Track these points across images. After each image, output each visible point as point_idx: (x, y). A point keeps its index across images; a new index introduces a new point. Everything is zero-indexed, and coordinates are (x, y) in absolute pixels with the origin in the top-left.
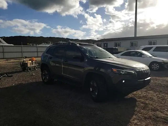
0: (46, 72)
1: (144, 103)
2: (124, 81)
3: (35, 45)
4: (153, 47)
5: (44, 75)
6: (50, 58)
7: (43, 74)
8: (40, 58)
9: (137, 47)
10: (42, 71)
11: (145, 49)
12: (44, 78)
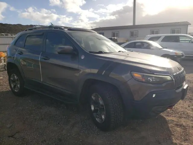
0: (15, 77)
1: (181, 126)
2: (154, 96)
3: (10, 35)
4: (161, 37)
5: (14, 81)
6: (20, 54)
7: (12, 80)
8: (6, 53)
9: (138, 37)
10: (9, 74)
11: (151, 39)
12: (13, 86)
